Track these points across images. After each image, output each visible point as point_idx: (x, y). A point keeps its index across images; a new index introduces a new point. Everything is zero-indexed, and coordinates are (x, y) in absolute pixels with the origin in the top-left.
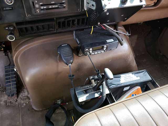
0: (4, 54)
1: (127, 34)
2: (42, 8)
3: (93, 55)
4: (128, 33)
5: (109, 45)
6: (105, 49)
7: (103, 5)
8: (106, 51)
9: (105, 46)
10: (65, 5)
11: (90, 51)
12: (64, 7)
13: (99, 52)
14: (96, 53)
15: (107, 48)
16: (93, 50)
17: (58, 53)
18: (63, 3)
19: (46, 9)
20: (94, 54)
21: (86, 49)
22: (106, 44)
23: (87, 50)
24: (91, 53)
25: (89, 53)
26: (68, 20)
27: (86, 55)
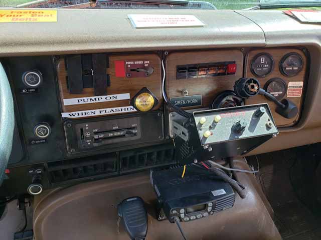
0: (18, 206)
1: (252, 171)
2: (96, 137)
3: (186, 221)
4: (253, 169)
5: (217, 202)
6: (209, 209)
7: (201, 137)
8: (212, 213)
9: (210, 204)
10: (137, 131)
11: (181, 215)
12: (135, 134)
13: (198, 216)
14: (193, 217)
15: (214, 207)
16: (186, 213)
17: (119, 215)
18: (134, 128)
19: (104, 139)
20: (188, 219)
21: (172, 211)
22: (212, 200)
23: (174, 212)
24: (182, 217)
25: (180, 218)
26: (140, 153)
27: (174, 222)
